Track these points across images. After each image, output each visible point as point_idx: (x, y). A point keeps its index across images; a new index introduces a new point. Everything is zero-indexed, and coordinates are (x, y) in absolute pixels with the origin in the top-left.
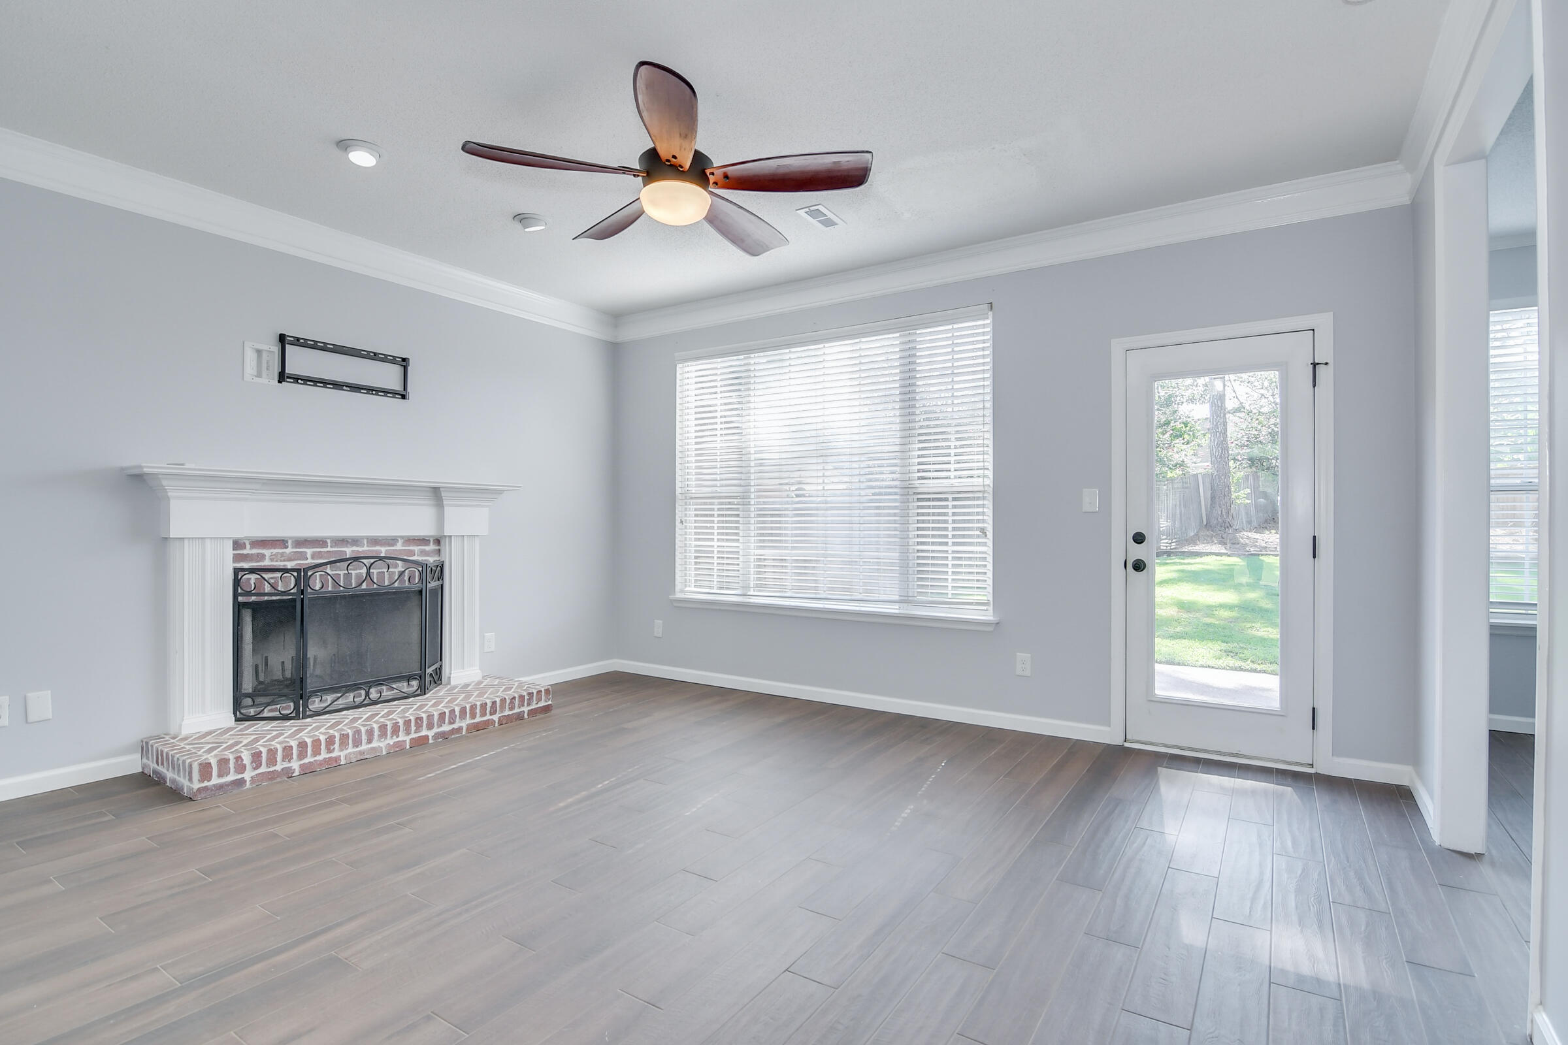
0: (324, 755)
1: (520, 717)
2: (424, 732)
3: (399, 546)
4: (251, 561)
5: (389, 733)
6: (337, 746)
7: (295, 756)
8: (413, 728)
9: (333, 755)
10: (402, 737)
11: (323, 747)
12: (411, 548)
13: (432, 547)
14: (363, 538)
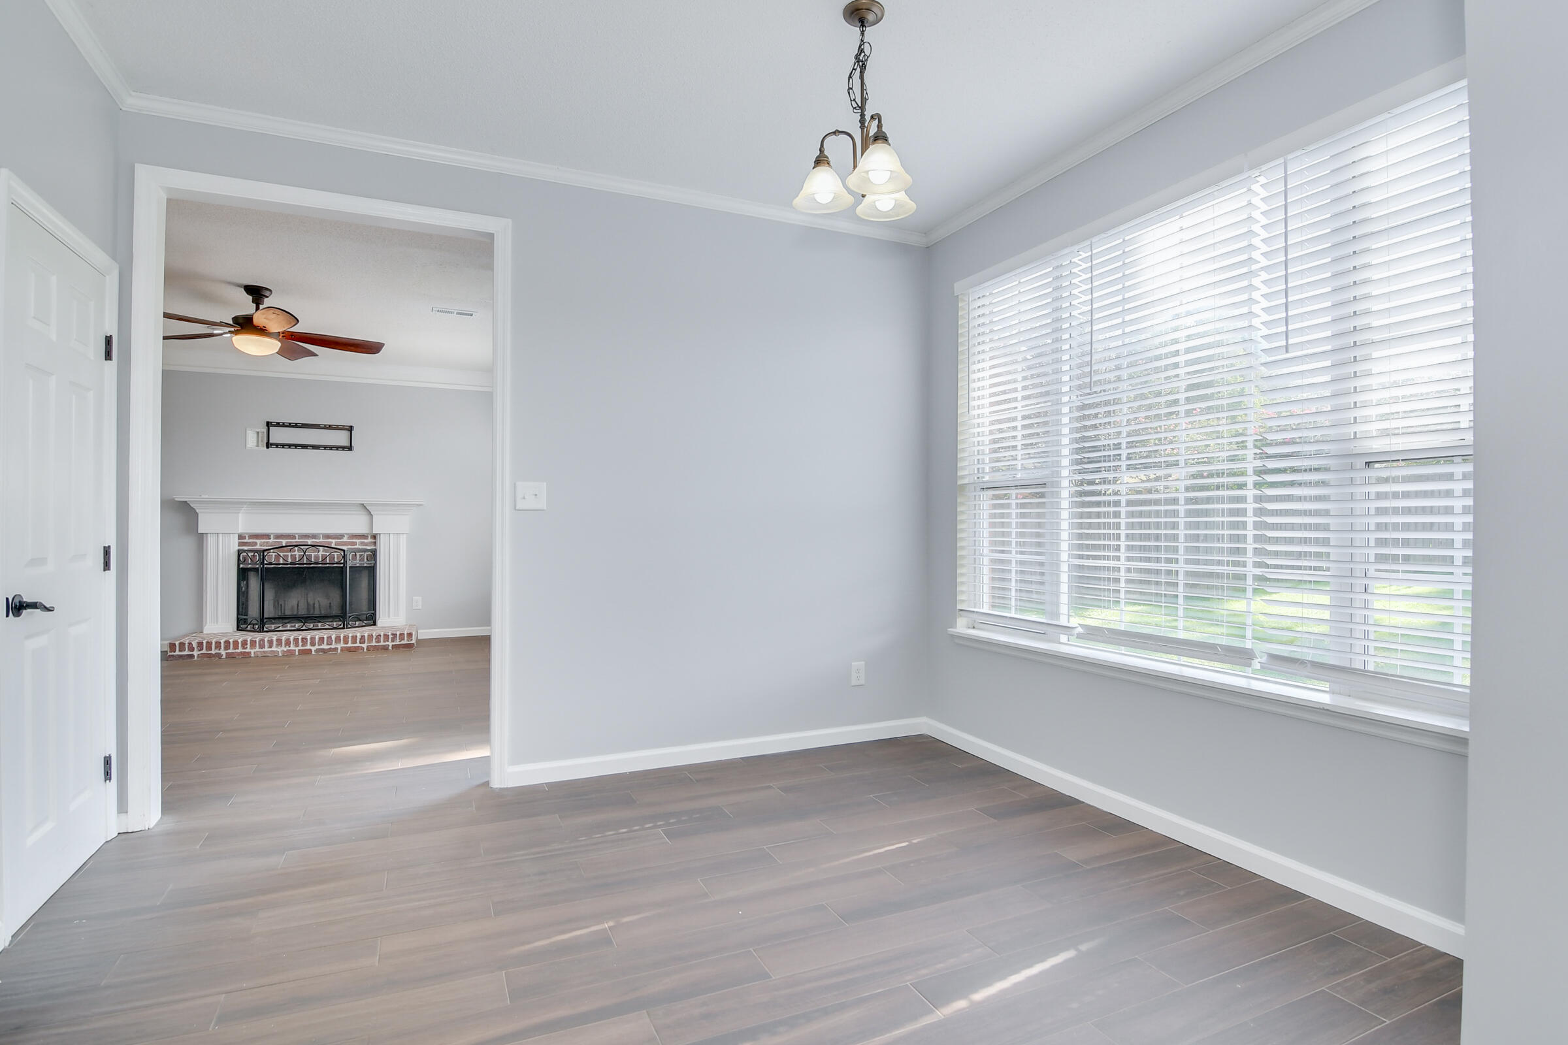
0: (240, 650)
1: (385, 648)
2: (308, 647)
3: (345, 539)
4: (249, 546)
5: (283, 644)
6: (248, 646)
7: (222, 647)
8: (300, 644)
9: (247, 651)
10: (292, 647)
11: (240, 645)
12: (354, 541)
13: (370, 540)
14: (320, 534)
